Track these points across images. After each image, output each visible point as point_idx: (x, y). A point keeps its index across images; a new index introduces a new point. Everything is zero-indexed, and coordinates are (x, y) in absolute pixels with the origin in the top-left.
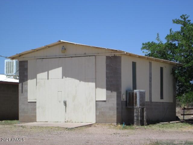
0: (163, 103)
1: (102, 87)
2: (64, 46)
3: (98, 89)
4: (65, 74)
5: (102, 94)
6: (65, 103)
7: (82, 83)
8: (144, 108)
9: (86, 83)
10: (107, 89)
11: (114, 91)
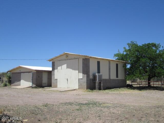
0: (118, 79)
1: (81, 73)
2: (67, 55)
3: (79, 73)
4: (68, 67)
5: (81, 76)
6: (67, 79)
7: (74, 71)
8: (101, 82)
9: (75, 71)
10: (83, 73)
11: (86, 74)
